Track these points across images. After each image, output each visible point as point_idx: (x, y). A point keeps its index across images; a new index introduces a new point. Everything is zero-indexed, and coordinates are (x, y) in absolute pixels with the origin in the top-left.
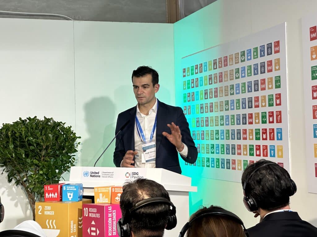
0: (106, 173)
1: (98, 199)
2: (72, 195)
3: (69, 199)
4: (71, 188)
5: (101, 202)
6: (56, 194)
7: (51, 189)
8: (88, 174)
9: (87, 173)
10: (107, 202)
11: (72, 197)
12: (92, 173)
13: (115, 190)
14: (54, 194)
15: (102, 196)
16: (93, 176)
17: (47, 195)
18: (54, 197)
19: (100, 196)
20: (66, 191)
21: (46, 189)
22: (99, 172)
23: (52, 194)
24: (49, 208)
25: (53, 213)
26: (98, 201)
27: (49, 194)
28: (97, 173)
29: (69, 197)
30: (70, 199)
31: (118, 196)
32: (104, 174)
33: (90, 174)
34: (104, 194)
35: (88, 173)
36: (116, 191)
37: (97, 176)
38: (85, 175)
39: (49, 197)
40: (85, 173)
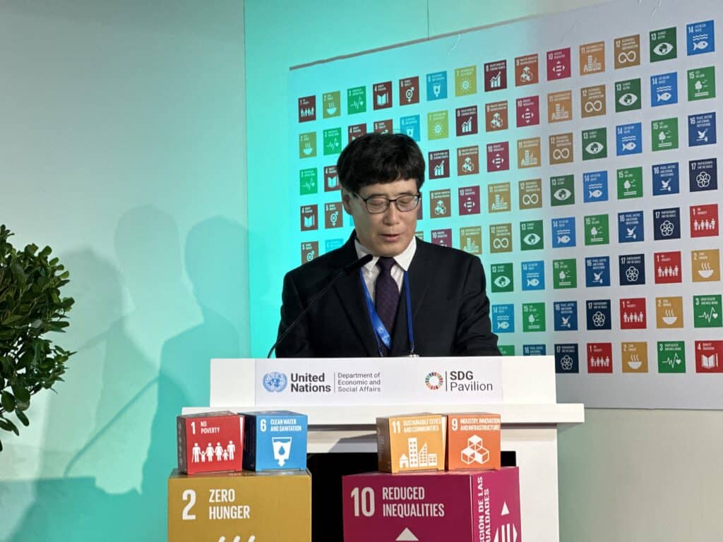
0: (352, 376)
1: (404, 457)
2: (287, 446)
3: (278, 461)
4: (284, 425)
5: (414, 466)
6: (231, 447)
7: (213, 430)
8: (281, 383)
9: (278, 381)
10: (433, 464)
11: (286, 456)
12: (299, 378)
13: (460, 425)
14: (225, 447)
15: (416, 445)
16: (303, 389)
17: (196, 450)
18: (222, 457)
19: (410, 446)
20: (270, 435)
21: (194, 432)
22: (323, 376)
23: (214, 446)
24: (228, 494)
25: (246, 514)
26: (404, 464)
27: (203, 448)
28: (315, 378)
29: (277, 456)
30: (282, 463)
31: (471, 443)
32: (343, 379)
33: (290, 382)
34: (422, 438)
35: (282, 379)
36: (464, 428)
37: (319, 388)
38: (272, 387)
39: (203, 459)
40: (269, 379)
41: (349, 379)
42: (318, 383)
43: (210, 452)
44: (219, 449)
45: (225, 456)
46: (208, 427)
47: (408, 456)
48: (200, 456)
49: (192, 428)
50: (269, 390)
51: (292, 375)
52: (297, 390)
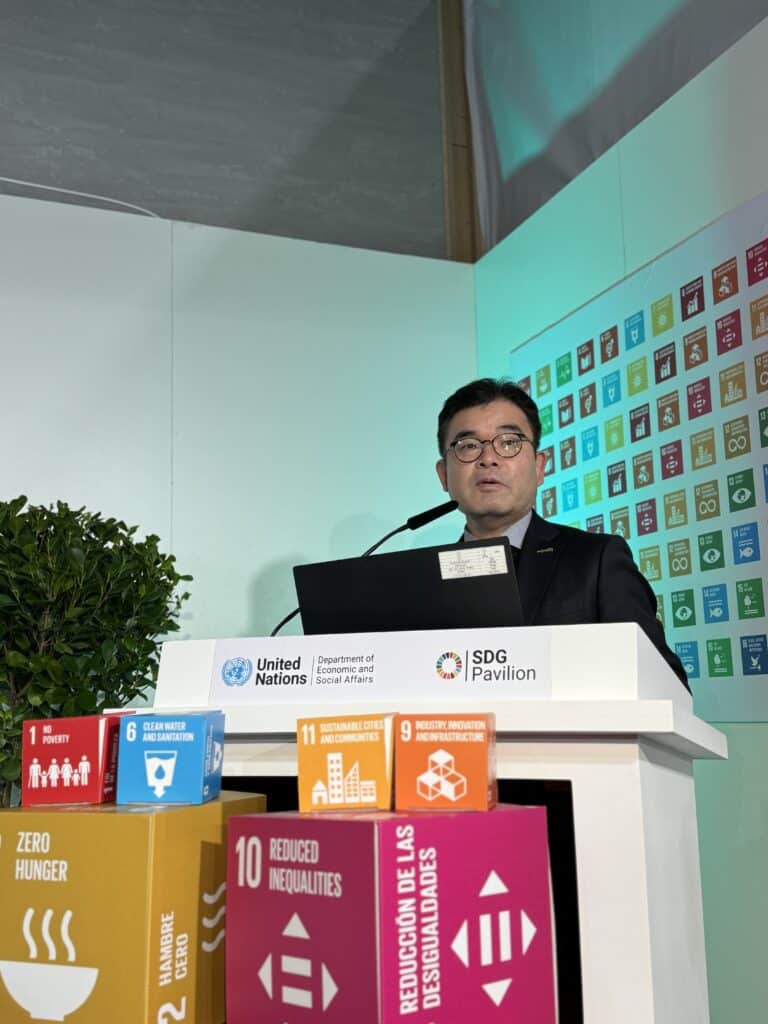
0: (336, 660)
1: (320, 785)
3: (153, 788)
4: (165, 731)
5: (336, 801)
6: (85, 766)
7: (61, 739)
8: (245, 674)
9: (241, 669)
10: (371, 799)
11: (168, 780)
12: (268, 664)
13: (414, 731)
14: (75, 765)
16: (271, 680)
17: (35, 769)
18: (71, 782)
19: (330, 766)
20: (141, 746)
21: (33, 741)
22: (299, 662)
23: (60, 764)
24: (40, 841)
25: (63, 872)
26: (320, 799)
27: (45, 767)
28: (287, 665)
30: (159, 793)
31: (434, 764)
32: (325, 665)
33: (255, 671)
35: (246, 666)
37: (291, 679)
38: (233, 679)
39: (44, 783)
40: (230, 667)
41: (332, 665)
42: (291, 672)
43: (54, 771)
44: (67, 768)
45: (76, 778)
46: (53, 734)
47: (326, 783)
48: (40, 779)
49: (30, 735)
50: (228, 684)
51: (259, 661)
52: (263, 683)
